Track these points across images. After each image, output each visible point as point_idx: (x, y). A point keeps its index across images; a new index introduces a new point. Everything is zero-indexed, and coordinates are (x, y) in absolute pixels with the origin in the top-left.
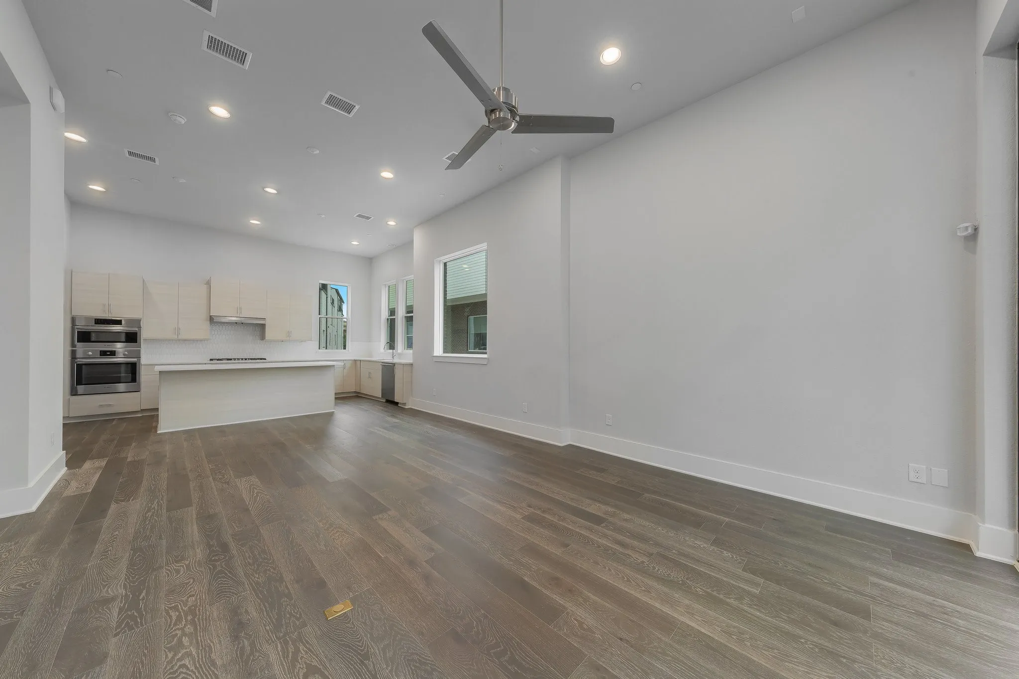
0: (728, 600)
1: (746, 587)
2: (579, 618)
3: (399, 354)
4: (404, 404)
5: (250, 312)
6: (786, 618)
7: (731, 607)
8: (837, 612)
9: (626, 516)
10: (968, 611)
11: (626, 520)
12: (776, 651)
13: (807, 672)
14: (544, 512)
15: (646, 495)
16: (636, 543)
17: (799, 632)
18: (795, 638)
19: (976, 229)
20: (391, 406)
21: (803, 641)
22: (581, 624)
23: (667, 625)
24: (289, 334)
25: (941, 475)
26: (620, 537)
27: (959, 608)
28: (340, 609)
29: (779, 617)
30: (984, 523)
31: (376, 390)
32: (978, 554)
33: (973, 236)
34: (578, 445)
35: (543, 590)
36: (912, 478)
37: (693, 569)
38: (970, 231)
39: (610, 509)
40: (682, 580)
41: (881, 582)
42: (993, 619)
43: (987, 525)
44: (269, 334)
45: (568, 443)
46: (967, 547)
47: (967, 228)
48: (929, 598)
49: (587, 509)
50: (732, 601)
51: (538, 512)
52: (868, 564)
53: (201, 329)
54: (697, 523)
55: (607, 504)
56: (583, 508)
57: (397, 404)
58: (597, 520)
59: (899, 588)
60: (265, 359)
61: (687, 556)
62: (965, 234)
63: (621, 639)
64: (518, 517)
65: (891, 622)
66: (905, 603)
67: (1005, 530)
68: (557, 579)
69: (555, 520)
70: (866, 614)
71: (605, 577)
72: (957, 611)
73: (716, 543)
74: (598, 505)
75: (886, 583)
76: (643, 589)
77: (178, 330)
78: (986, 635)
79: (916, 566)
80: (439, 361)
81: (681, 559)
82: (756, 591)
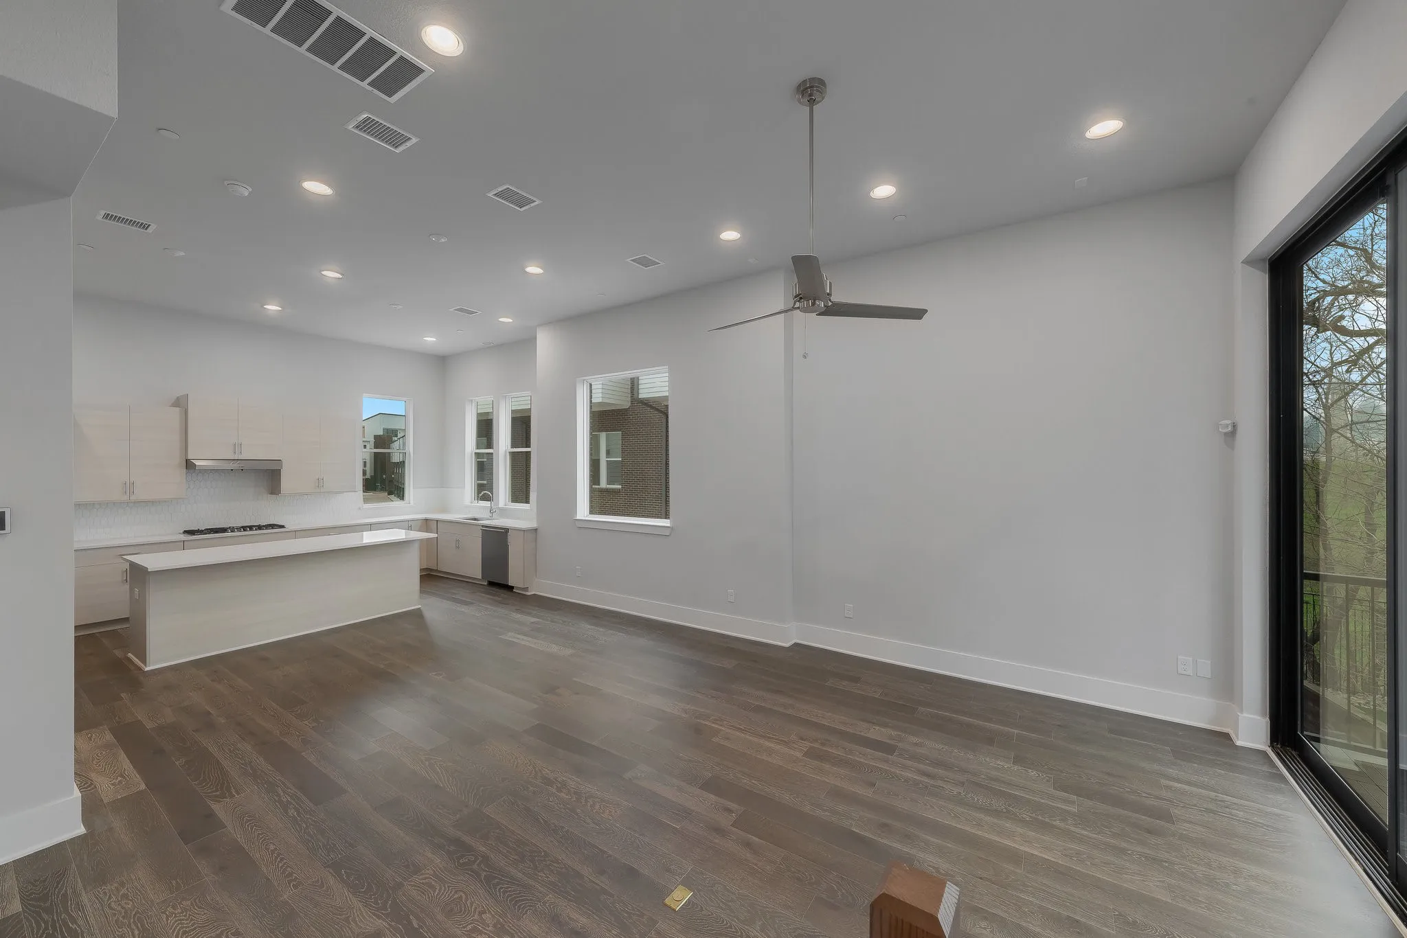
0: (1054, 823)
1: (1063, 807)
2: (931, 864)
3: (502, 510)
4: (526, 589)
5: (255, 451)
6: (1110, 833)
7: (1060, 829)
8: (1146, 820)
9: (914, 739)
10: (1242, 802)
11: (916, 744)
12: (1112, 866)
13: (1143, 880)
14: (823, 744)
15: (921, 709)
16: (941, 772)
17: (1124, 845)
18: (1123, 851)
19: (1234, 426)
20: (504, 594)
21: (1129, 852)
22: (937, 870)
23: (1015, 857)
24: (319, 482)
25: (1205, 668)
26: (922, 767)
27: (1235, 800)
28: (680, 897)
29: (1103, 833)
30: (1242, 711)
31: (473, 567)
32: (1239, 743)
33: (1232, 434)
34: (806, 643)
35: (880, 839)
36: (1180, 671)
37: (1010, 795)
38: (1230, 429)
39: (894, 733)
40: (1005, 808)
41: (1171, 783)
42: (1261, 806)
43: (1245, 715)
44: (286, 483)
45: (793, 642)
46: (1227, 736)
47: (1227, 426)
48: (1213, 794)
49: (868, 735)
50: (1057, 823)
51: (816, 745)
52: (1156, 767)
53: (173, 482)
54: (990, 739)
55: (885, 725)
56: (862, 734)
57: (512, 588)
58: (887, 748)
59: (1187, 787)
60: (283, 527)
61: (996, 780)
62: (1225, 431)
63: (981, 878)
64: (799, 755)
65: (1190, 822)
66: (1195, 802)
67: (1259, 718)
68: (885, 825)
69: (840, 753)
70: (1169, 818)
71: (930, 815)
72: (1235, 804)
73: (1017, 760)
74: (877, 728)
75: (1176, 785)
76: (974, 823)
77: (129, 487)
78: (1259, 823)
79: (1195, 763)
80: (584, 526)
81: (994, 785)
82: (1074, 809)
